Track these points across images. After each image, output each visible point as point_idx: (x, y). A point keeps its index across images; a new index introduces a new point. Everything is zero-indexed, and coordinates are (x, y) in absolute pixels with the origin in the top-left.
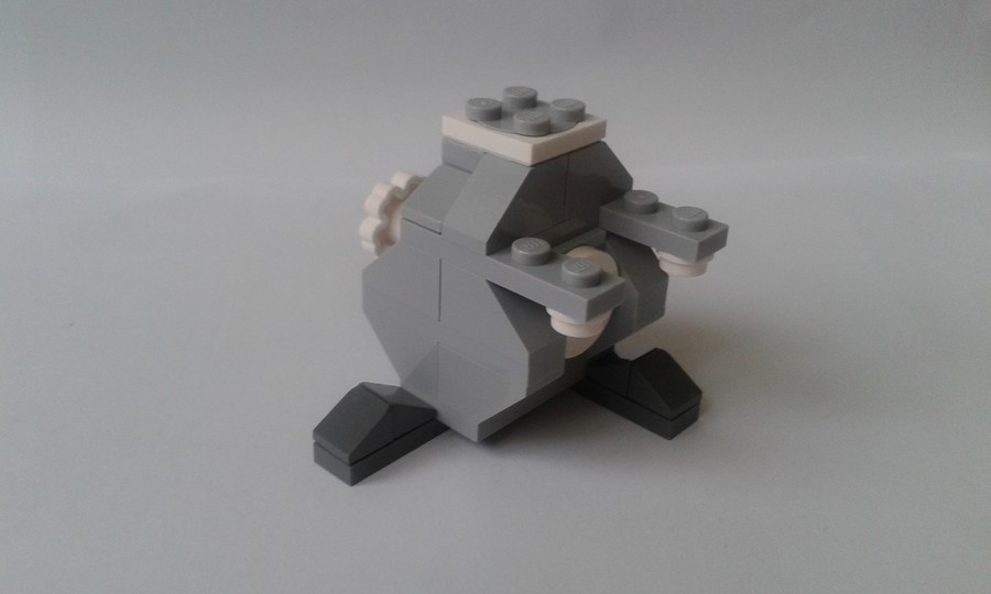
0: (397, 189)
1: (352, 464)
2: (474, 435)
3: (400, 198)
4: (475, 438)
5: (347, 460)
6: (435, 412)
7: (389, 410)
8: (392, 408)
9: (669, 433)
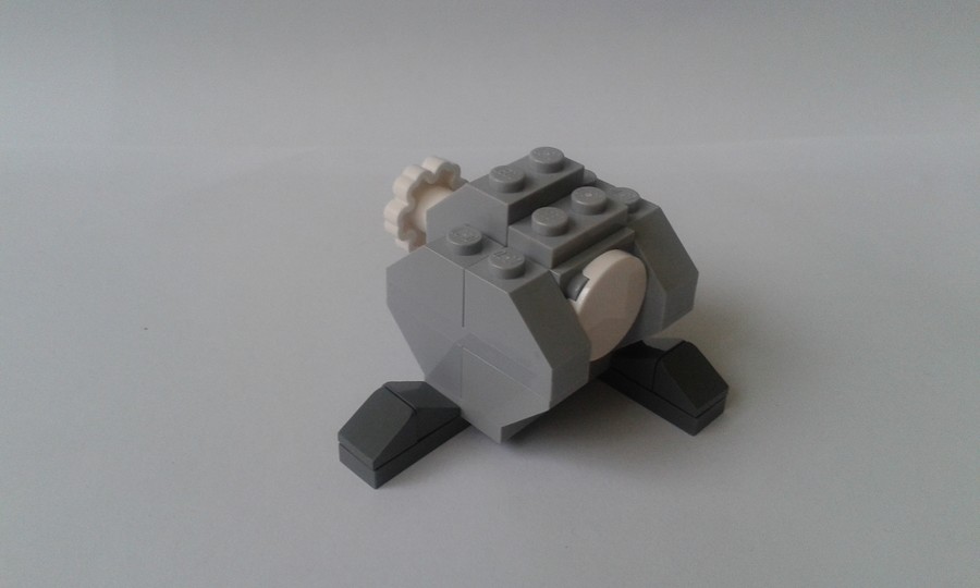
0: (427, 173)
1: (376, 469)
2: (498, 436)
3: (429, 182)
4: (499, 439)
5: (371, 466)
6: (458, 410)
7: (412, 415)
8: (416, 413)
9: (694, 429)
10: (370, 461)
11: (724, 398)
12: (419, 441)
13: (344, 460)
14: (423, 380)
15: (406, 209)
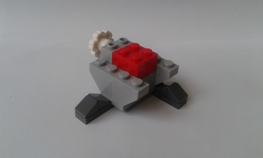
0: (103, 33)
2: (122, 109)
4: (122, 110)
5: (85, 118)
6: (110, 102)
7: (97, 103)
8: (98, 102)
9: (179, 108)
10: (84, 116)
11: (187, 99)
12: (99, 110)
13: (76, 116)
14: (100, 93)
15: (96, 41)
